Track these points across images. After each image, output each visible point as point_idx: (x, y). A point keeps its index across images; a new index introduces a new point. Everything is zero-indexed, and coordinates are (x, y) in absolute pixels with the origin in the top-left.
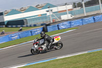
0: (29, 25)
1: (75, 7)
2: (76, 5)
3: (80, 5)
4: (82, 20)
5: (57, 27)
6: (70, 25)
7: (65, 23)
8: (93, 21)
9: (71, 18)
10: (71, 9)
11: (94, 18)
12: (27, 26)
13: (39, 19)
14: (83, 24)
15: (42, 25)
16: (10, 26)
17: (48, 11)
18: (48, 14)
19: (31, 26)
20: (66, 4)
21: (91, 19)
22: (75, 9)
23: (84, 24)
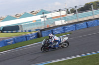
0: (24, 30)
1: (69, 13)
3: (73, 11)
4: (75, 25)
6: (64, 31)
7: (59, 28)
8: (86, 27)
10: (65, 15)
11: (87, 24)
12: (22, 32)
13: (33, 24)
14: (76, 30)
15: (37, 30)
16: (5, 32)
17: (42, 17)
18: (43, 20)
19: (25, 32)
20: (60, 10)
21: (84, 24)
22: (68, 15)
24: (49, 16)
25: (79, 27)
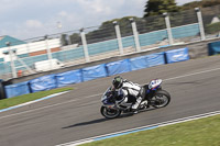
1: (66, 44)
2: (68, 38)
3: (76, 39)
4: (81, 71)
5: (27, 87)
6: (56, 83)
7: (44, 78)
8: (104, 74)
9: (58, 67)
10: (58, 49)
11: (106, 68)
14: (82, 81)
17: (7, 53)
18: (7, 59)
20: (46, 38)
21: (100, 69)
22: (66, 48)
23: (86, 79)
24: (22, 49)
25: (88, 76)
